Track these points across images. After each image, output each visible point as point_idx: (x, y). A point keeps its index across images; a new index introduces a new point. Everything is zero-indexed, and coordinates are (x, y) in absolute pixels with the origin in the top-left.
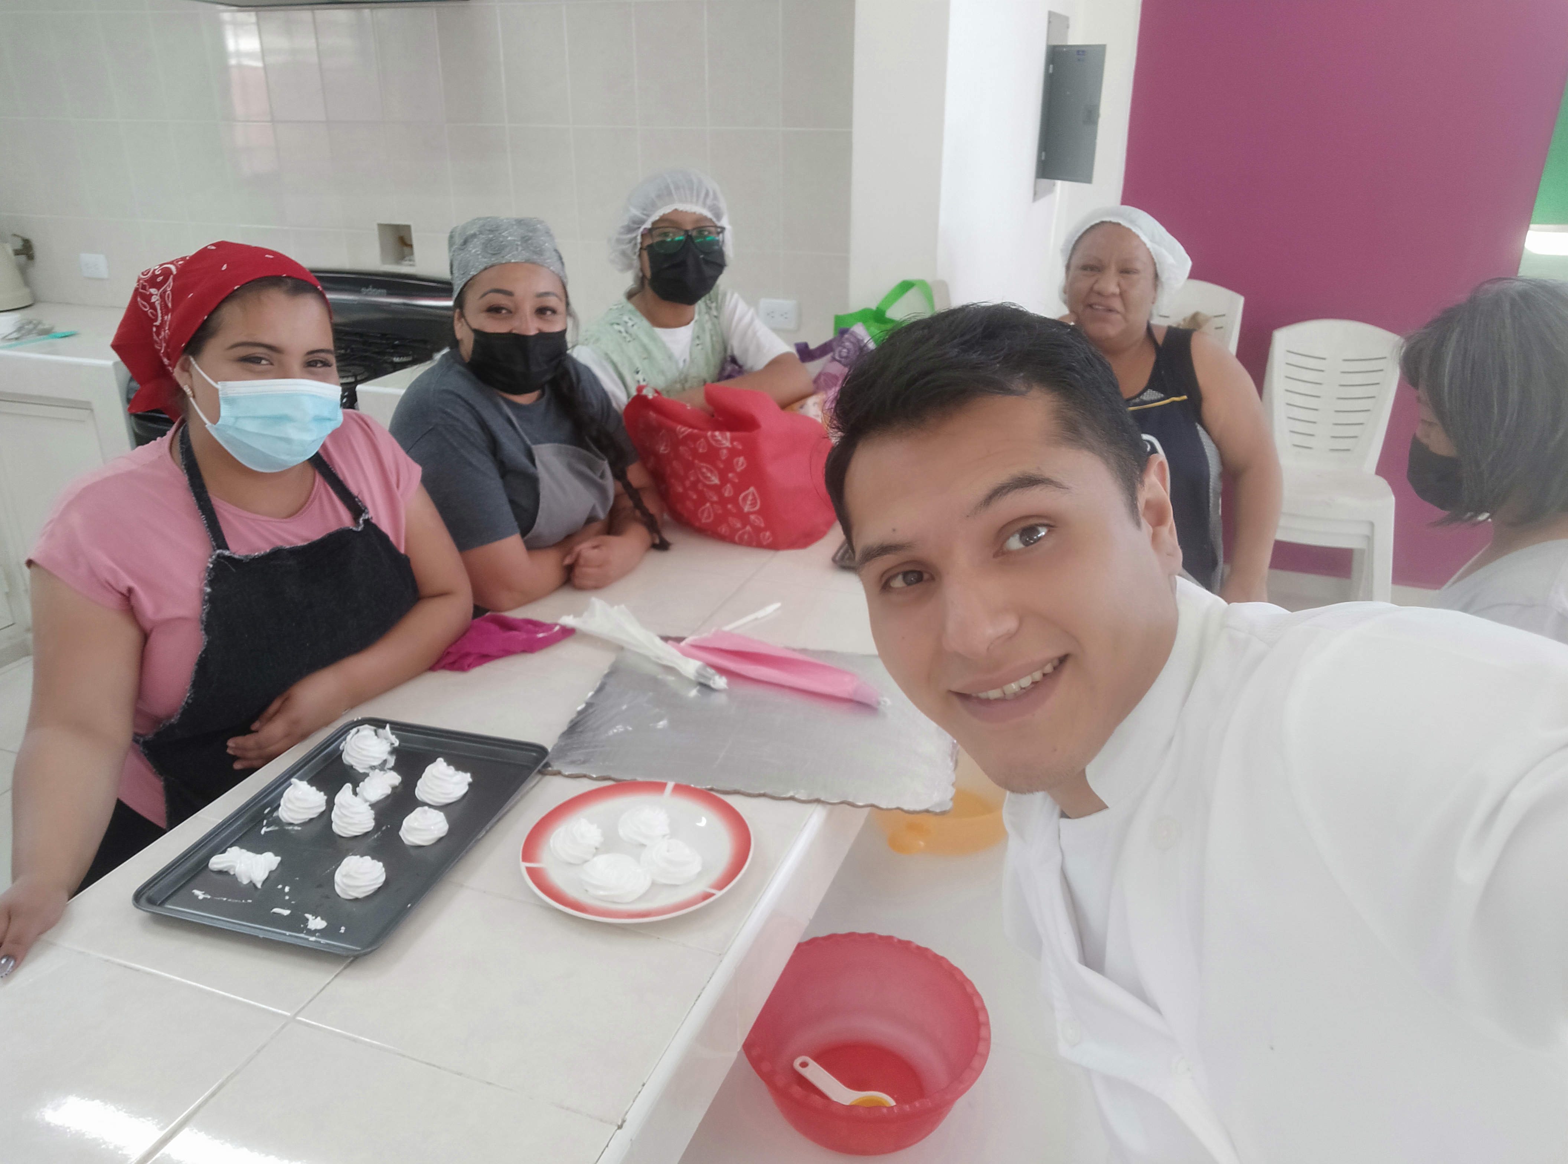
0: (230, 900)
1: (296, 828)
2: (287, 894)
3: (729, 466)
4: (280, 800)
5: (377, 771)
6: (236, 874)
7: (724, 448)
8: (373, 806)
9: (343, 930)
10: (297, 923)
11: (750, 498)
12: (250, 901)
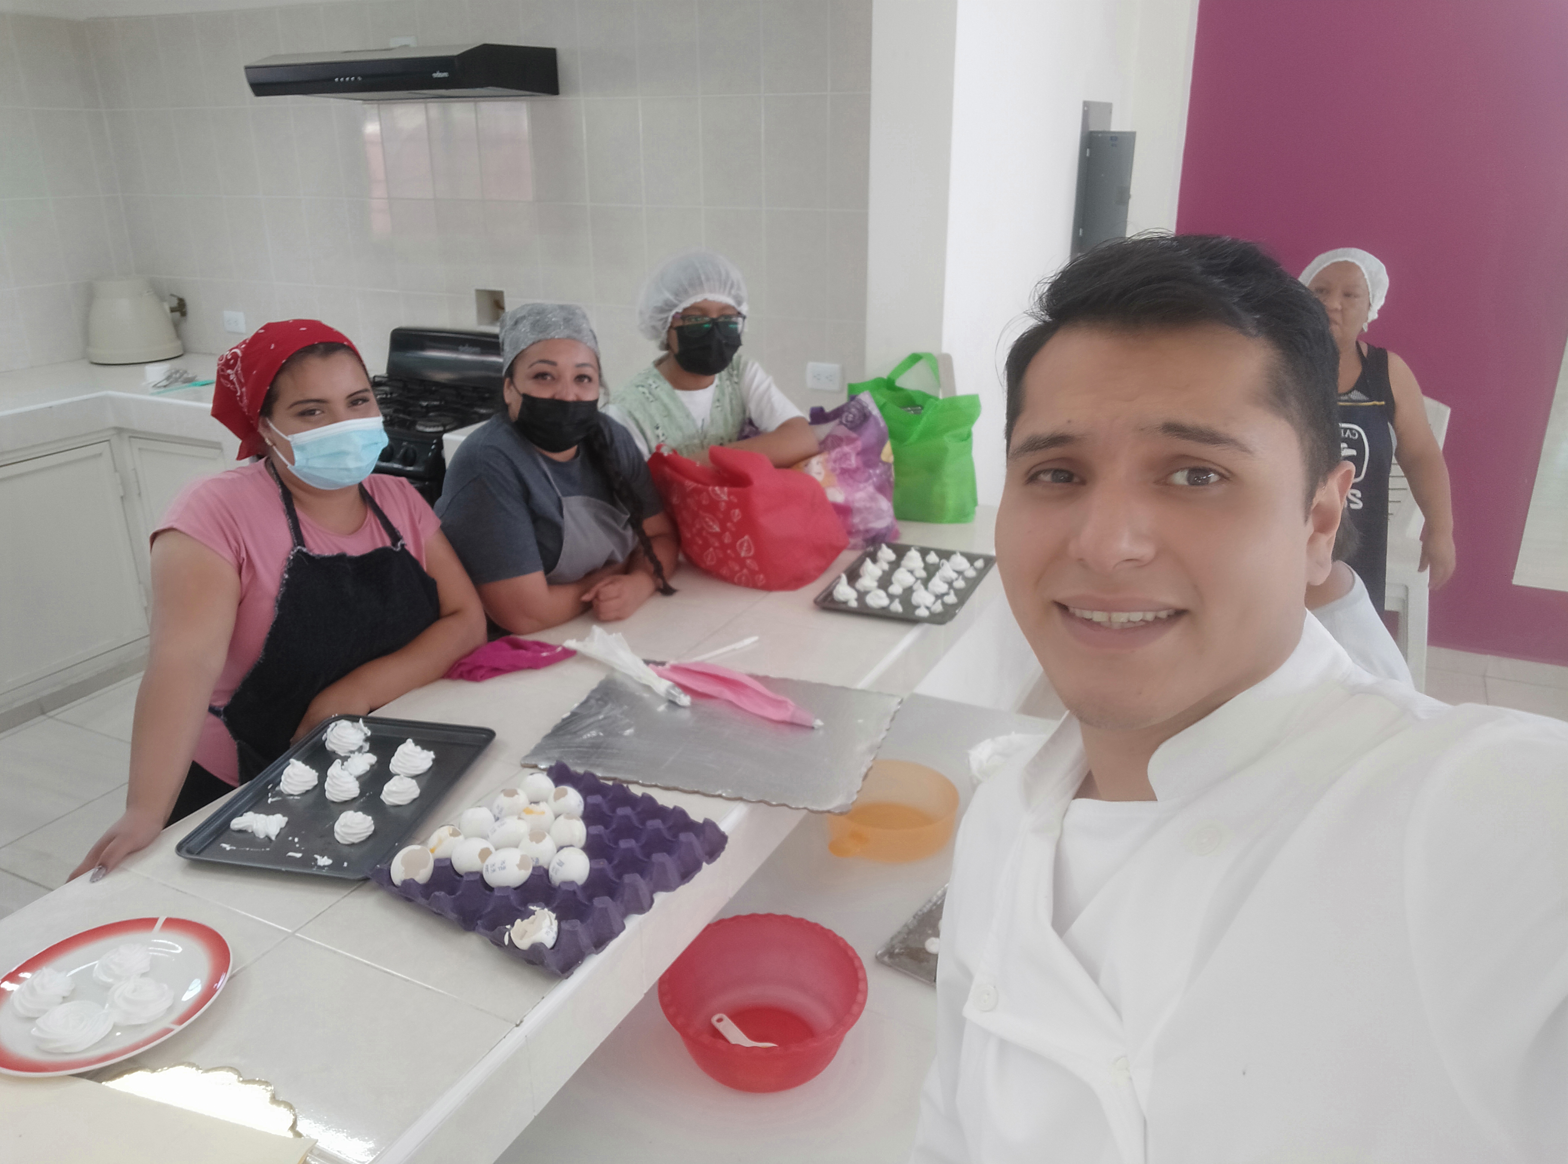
0: (252, 850)
1: (296, 798)
2: (297, 843)
3: (727, 517)
4: (281, 777)
5: (356, 753)
6: (254, 831)
7: (723, 501)
8: (358, 778)
9: (346, 864)
10: (308, 860)
11: (746, 544)
12: (268, 849)
